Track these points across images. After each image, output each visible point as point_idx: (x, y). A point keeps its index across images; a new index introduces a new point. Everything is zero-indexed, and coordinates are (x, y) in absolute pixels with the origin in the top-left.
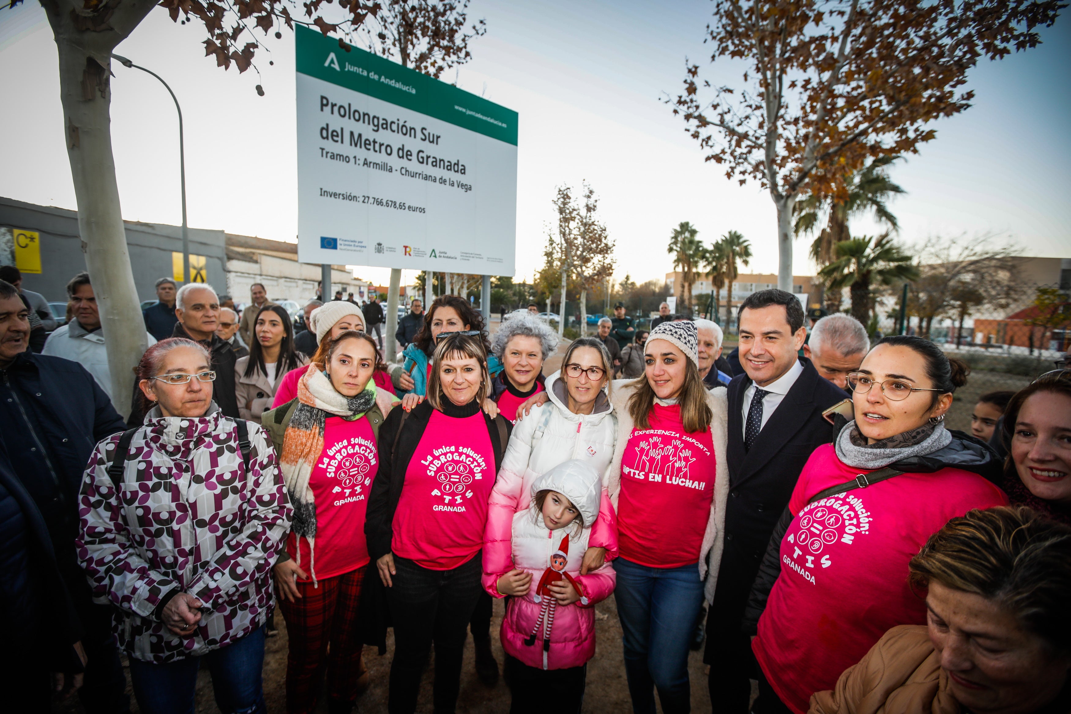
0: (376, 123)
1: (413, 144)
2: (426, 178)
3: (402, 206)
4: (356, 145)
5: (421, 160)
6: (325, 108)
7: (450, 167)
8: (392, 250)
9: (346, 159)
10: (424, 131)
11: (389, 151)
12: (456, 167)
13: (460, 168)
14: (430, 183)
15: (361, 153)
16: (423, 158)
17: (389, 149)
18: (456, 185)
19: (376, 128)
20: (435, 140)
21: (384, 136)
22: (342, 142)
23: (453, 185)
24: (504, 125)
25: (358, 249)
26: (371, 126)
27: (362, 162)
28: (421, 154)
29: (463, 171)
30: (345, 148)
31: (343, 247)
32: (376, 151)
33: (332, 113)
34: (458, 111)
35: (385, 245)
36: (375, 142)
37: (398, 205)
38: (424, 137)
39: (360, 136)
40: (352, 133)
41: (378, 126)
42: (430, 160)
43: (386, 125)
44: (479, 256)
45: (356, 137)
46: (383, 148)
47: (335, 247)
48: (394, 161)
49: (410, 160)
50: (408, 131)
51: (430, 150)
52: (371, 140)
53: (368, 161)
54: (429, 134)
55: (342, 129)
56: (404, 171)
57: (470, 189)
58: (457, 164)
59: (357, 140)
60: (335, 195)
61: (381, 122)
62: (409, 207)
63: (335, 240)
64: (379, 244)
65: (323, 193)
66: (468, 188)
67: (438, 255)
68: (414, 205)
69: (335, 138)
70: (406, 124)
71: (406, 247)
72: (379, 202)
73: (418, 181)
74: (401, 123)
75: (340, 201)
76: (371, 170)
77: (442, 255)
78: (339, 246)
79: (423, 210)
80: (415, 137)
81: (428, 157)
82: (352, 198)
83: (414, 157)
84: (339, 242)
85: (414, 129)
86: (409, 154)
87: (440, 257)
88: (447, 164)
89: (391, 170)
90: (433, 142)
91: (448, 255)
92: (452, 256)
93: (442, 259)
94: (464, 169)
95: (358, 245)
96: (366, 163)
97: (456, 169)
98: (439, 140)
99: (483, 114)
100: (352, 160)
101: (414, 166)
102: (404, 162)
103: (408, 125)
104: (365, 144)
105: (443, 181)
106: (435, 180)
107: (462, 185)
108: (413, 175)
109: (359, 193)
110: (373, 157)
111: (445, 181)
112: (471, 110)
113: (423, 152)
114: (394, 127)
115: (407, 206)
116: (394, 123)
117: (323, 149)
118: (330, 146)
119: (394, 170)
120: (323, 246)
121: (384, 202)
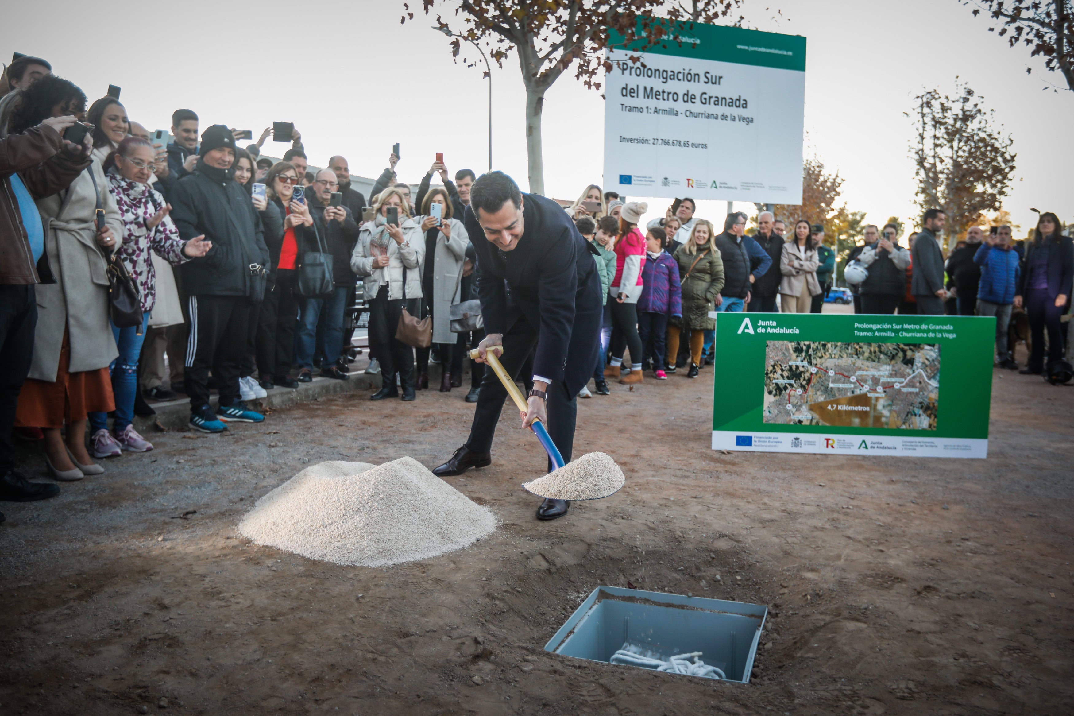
0: (665, 76)
1: (696, 88)
2: (708, 116)
3: (686, 144)
4: (648, 97)
5: (704, 101)
6: (625, 72)
7: (731, 103)
8: (677, 183)
9: (640, 110)
10: (707, 75)
11: (675, 98)
12: (738, 102)
13: (742, 102)
14: (712, 121)
15: (653, 103)
16: (705, 99)
17: (675, 96)
18: (737, 119)
19: (664, 80)
20: (717, 81)
21: (672, 86)
22: (638, 97)
23: (734, 119)
24: (790, 53)
25: (649, 183)
26: (662, 79)
27: (652, 111)
28: (704, 96)
29: (745, 105)
30: (640, 101)
31: (636, 182)
32: (664, 100)
33: (631, 74)
34: (741, 50)
35: (670, 179)
36: (664, 92)
37: (682, 144)
38: (706, 80)
39: (652, 89)
40: (645, 88)
41: (666, 78)
42: (712, 100)
43: (674, 76)
44: (760, 185)
45: (648, 90)
46: (671, 96)
47: (630, 183)
48: (680, 106)
49: (693, 103)
50: (691, 77)
51: (713, 90)
52: (661, 91)
53: (658, 108)
54: (712, 76)
55: (638, 86)
56: (688, 113)
57: (752, 121)
58: (739, 100)
59: (650, 93)
60: (631, 140)
61: (669, 73)
62: (693, 144)
63: (630, 177)
64: (666, 179)
65: (623, 139)
66: (749, 121)
67: (718, 185)
68: (696, 142)
69: (632, 94)
70: (691, 72)
71: (688, 180)
72: (666, 143)
73: (702, 121)
74: (686, 72)
75: (635, 145)
76: (661, 116)
77: (722, 186)
78: (633, 182)
79: (705, 146)
80: (699, 81)
81: (710, 97)
82: (644, 141)
83: (698, 100)
84: (633, 178)
85: (698, 75)
86: (693, 97)
87: (721, 187)
88: (728, 101)
89: (677, 114)
90: (715, 83)
91: (729, 185)
92: (733, 186)
93: (723, 189)
94: (746, 104)
95: (648, 180)
96: (656, 111)
97: (738, 104)
98: (721, 80)
99: (766, 47)
100: (645, 110)
101: (697, 107)
102: (689, 106)
103: (692, 72)
104: (656, 95)
105: (724, 117)
106: (716, 118)
107: (744, 119)
108: (696, 116)
109: (650, 137)
110: (662, 105)
111: (727, 117)
112: (753, 46)
113: (705, 93)
114: (681, 76)
115: (690, 144)
116: (680, 72)
117: (622, 105)
118: (629, 101)
119: (679, 114)
120: (621, 182)
121: (671, 142)
